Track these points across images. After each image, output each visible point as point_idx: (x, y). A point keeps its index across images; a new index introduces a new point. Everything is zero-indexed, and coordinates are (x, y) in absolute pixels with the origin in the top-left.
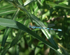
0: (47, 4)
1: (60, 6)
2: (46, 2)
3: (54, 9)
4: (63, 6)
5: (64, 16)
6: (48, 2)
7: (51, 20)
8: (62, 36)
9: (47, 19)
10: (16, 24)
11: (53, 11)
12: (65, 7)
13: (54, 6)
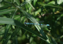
0: (38, 4)
1: (49, 5)
2: (38, 3)
3: (44, 7)
4: (51, 6)
5: (52, 13)
6: (40, 2)
7: (42, 16)
8: (50, 28)
9: (39, 15)
10: (14, 22)
11: (44, 9)
12: (53, 6)
13: (44, 6)
